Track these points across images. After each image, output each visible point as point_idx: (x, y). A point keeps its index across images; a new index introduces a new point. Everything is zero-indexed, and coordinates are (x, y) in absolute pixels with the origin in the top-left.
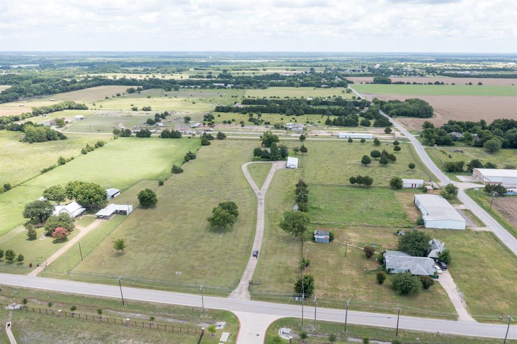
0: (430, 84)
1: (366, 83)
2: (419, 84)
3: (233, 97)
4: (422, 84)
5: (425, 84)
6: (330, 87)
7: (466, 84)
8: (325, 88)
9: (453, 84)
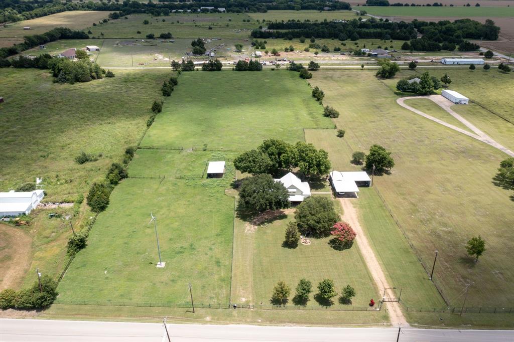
0: (428, 5)
1: (363, 6)
2: (417, 6)
3: (244, 21)
4: (420, 6)
5: (424, 6)
6: (334, 10)
7: (464, 6)
8: (329, 10)
9: (451, 5)
